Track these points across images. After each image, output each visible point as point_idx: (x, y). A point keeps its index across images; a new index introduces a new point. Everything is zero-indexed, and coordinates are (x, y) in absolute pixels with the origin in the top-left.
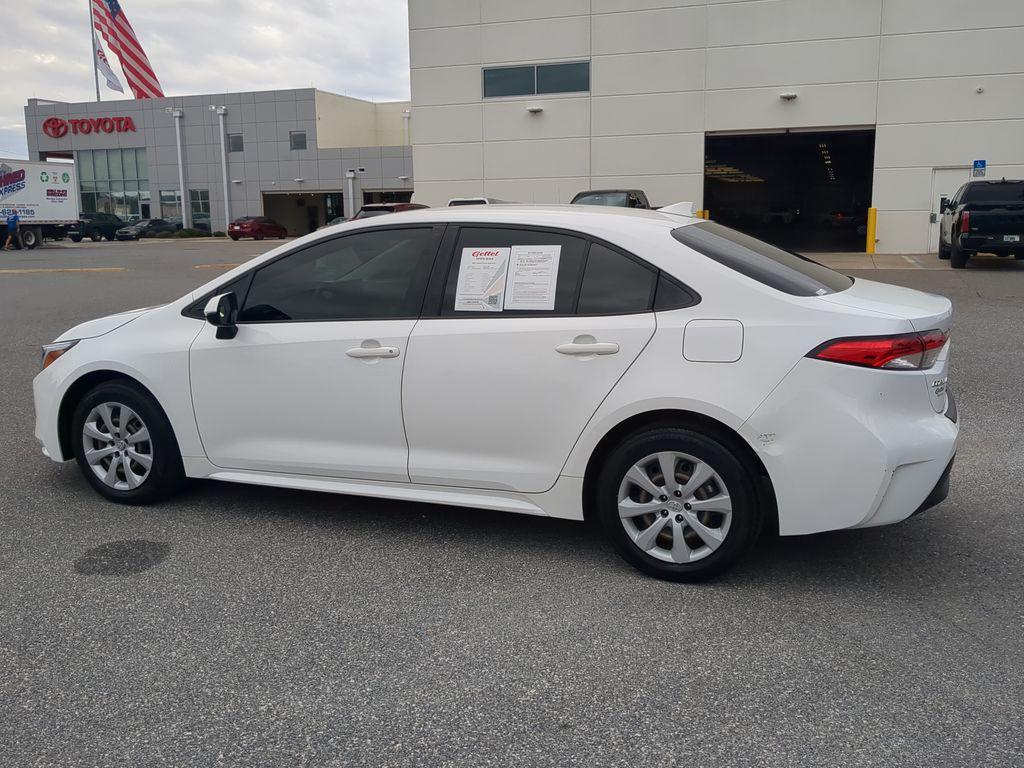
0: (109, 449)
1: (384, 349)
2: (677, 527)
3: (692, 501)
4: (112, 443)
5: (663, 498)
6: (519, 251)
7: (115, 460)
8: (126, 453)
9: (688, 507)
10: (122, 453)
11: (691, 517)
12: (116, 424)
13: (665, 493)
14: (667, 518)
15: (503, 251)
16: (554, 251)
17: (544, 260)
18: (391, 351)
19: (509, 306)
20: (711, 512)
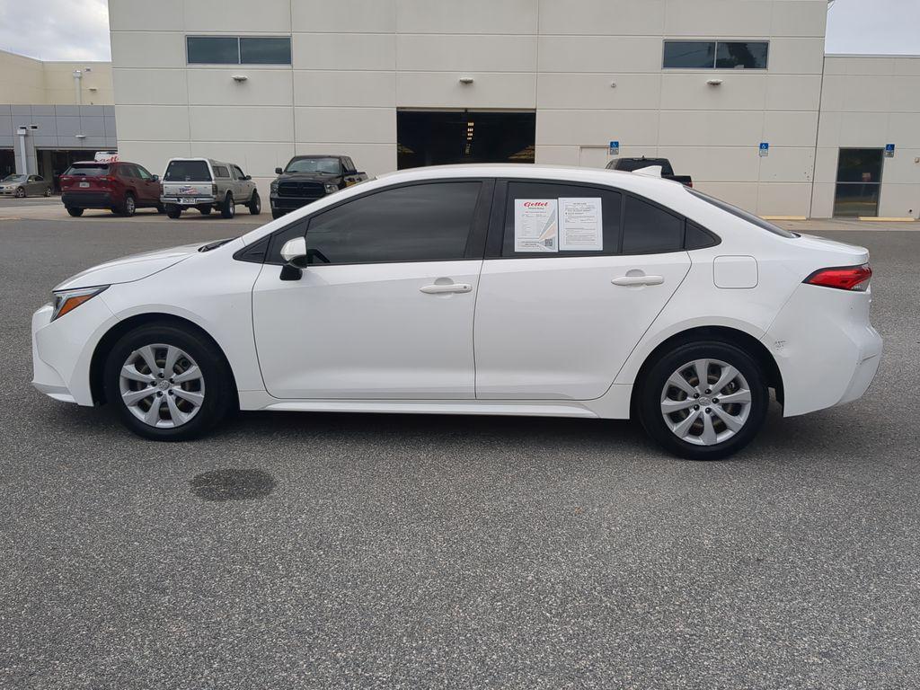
0: (150, 389)
1: (458, 285)
2: (707, 417)
3: (720, 397)
4: (153, 384)
5: (697, 396)
6: (566, 202)
7: (157, 400)
8: (171, 393)
9: (716, 401)
10: (165, 392)
11: (717, 409)
12: (162, 365)
13: (699, 392)
14: (699, 411)
15: (552, 203)
16: (597, 202)
17: (588, 209)
18: (465, 287)
19: (564, 247)
20: (733, 404)
